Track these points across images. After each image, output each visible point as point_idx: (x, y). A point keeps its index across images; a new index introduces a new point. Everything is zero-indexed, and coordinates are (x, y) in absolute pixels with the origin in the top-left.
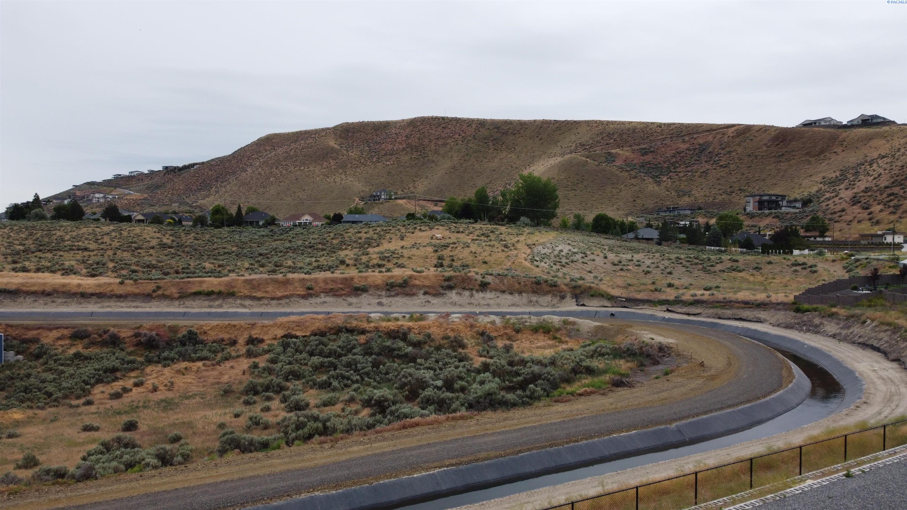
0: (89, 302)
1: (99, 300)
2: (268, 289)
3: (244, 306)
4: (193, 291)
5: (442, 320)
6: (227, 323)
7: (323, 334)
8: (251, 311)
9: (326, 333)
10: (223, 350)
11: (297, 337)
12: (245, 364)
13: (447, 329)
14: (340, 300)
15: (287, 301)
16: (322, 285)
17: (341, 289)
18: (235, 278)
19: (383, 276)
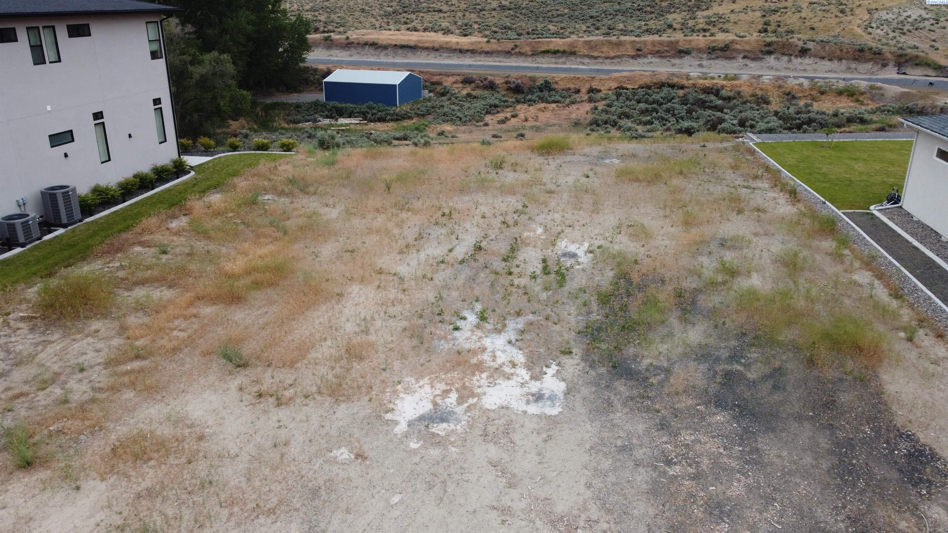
0: (465, 57)
1: (472, 55)
2: (603, 50)
3: (583, 64)
4: (543, 49)
5: (754, 81)
6: (572, 76)
7: (649, 87)
8: (589, 67)
9: (651, 87)
10: (570, 96)
11: (627, 89)
12: (588, 107)
13: (756, 88)
14: (665, 61)
15: (619, 60)
16: (650, 47)
17: (667, 51)
18: (576, 39)
19: (706, 40)
